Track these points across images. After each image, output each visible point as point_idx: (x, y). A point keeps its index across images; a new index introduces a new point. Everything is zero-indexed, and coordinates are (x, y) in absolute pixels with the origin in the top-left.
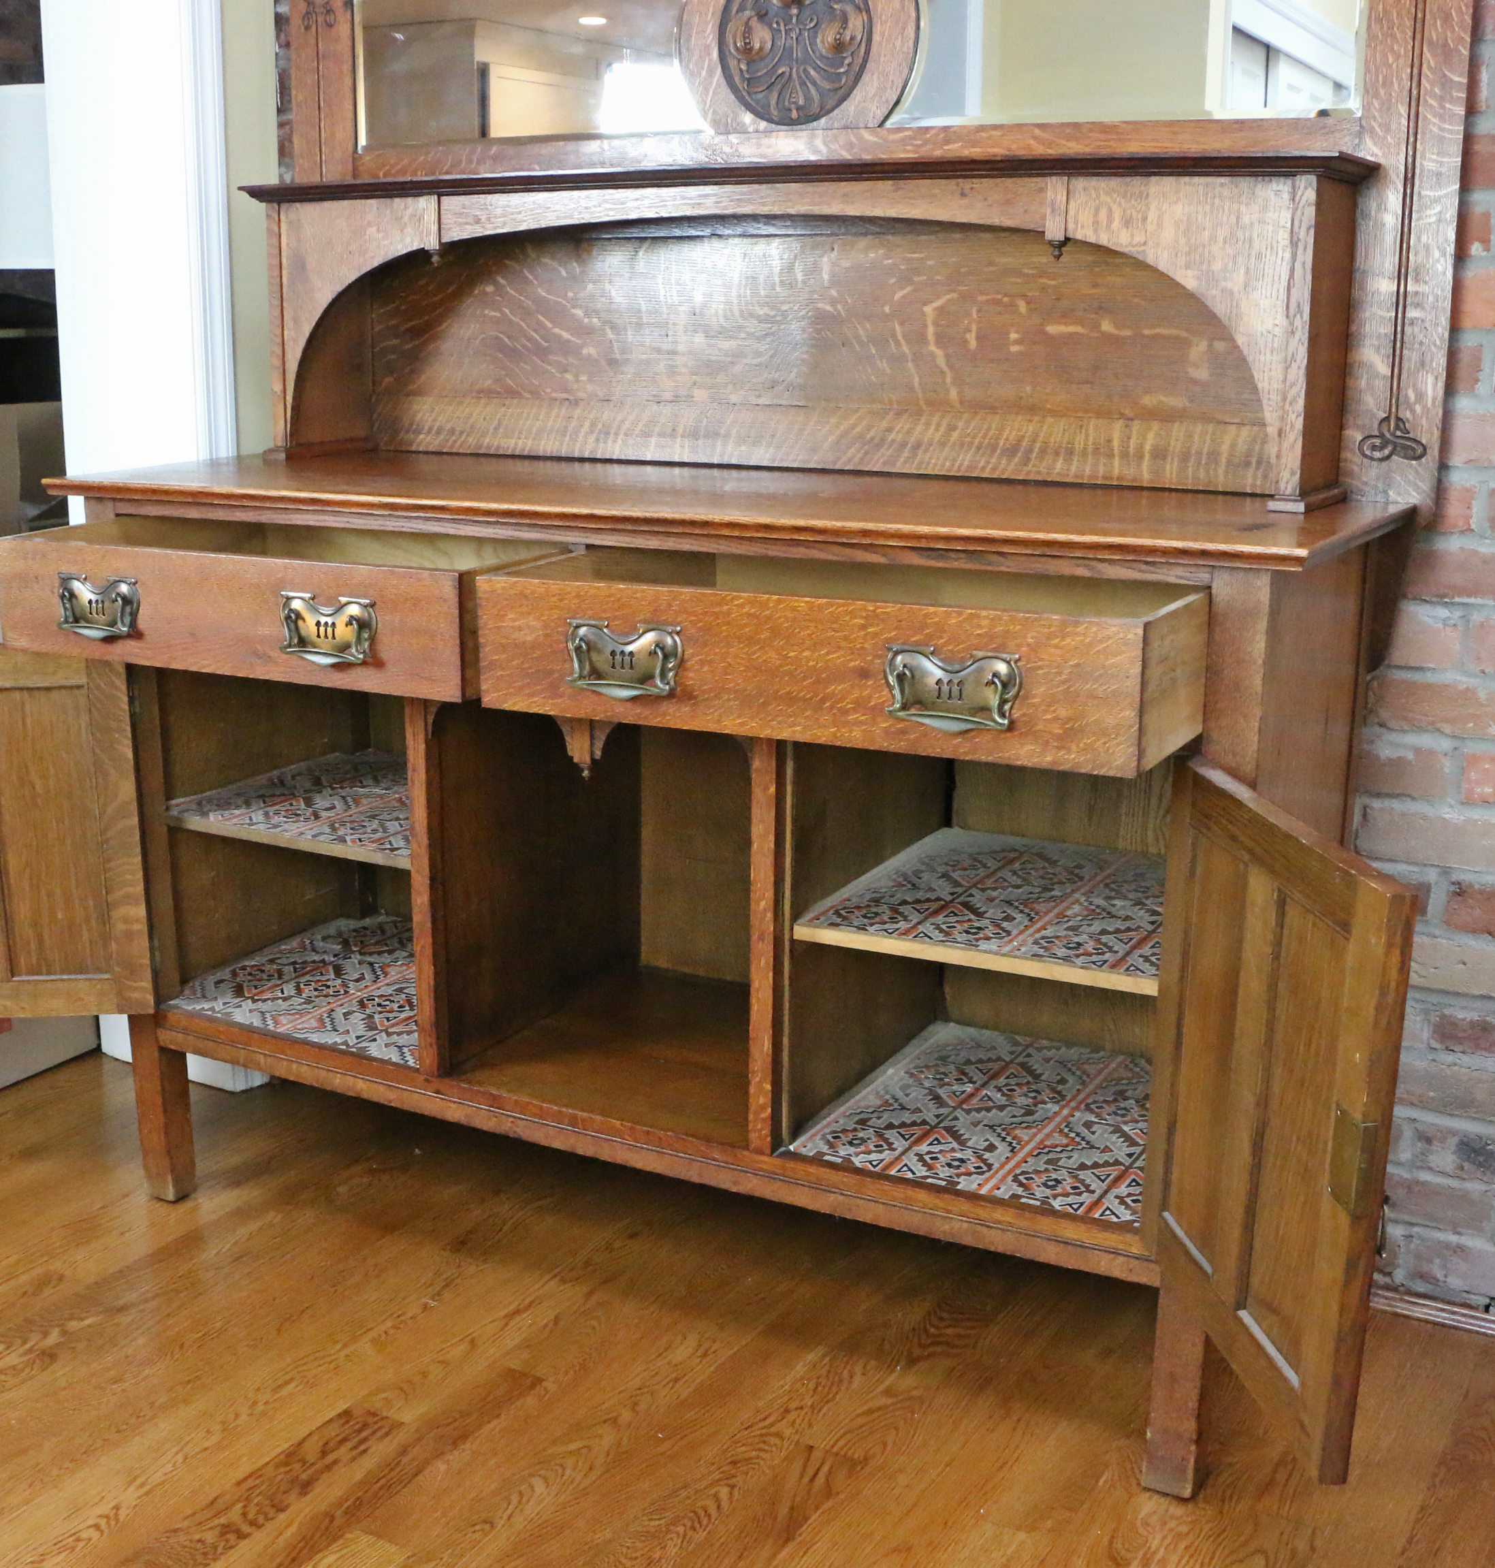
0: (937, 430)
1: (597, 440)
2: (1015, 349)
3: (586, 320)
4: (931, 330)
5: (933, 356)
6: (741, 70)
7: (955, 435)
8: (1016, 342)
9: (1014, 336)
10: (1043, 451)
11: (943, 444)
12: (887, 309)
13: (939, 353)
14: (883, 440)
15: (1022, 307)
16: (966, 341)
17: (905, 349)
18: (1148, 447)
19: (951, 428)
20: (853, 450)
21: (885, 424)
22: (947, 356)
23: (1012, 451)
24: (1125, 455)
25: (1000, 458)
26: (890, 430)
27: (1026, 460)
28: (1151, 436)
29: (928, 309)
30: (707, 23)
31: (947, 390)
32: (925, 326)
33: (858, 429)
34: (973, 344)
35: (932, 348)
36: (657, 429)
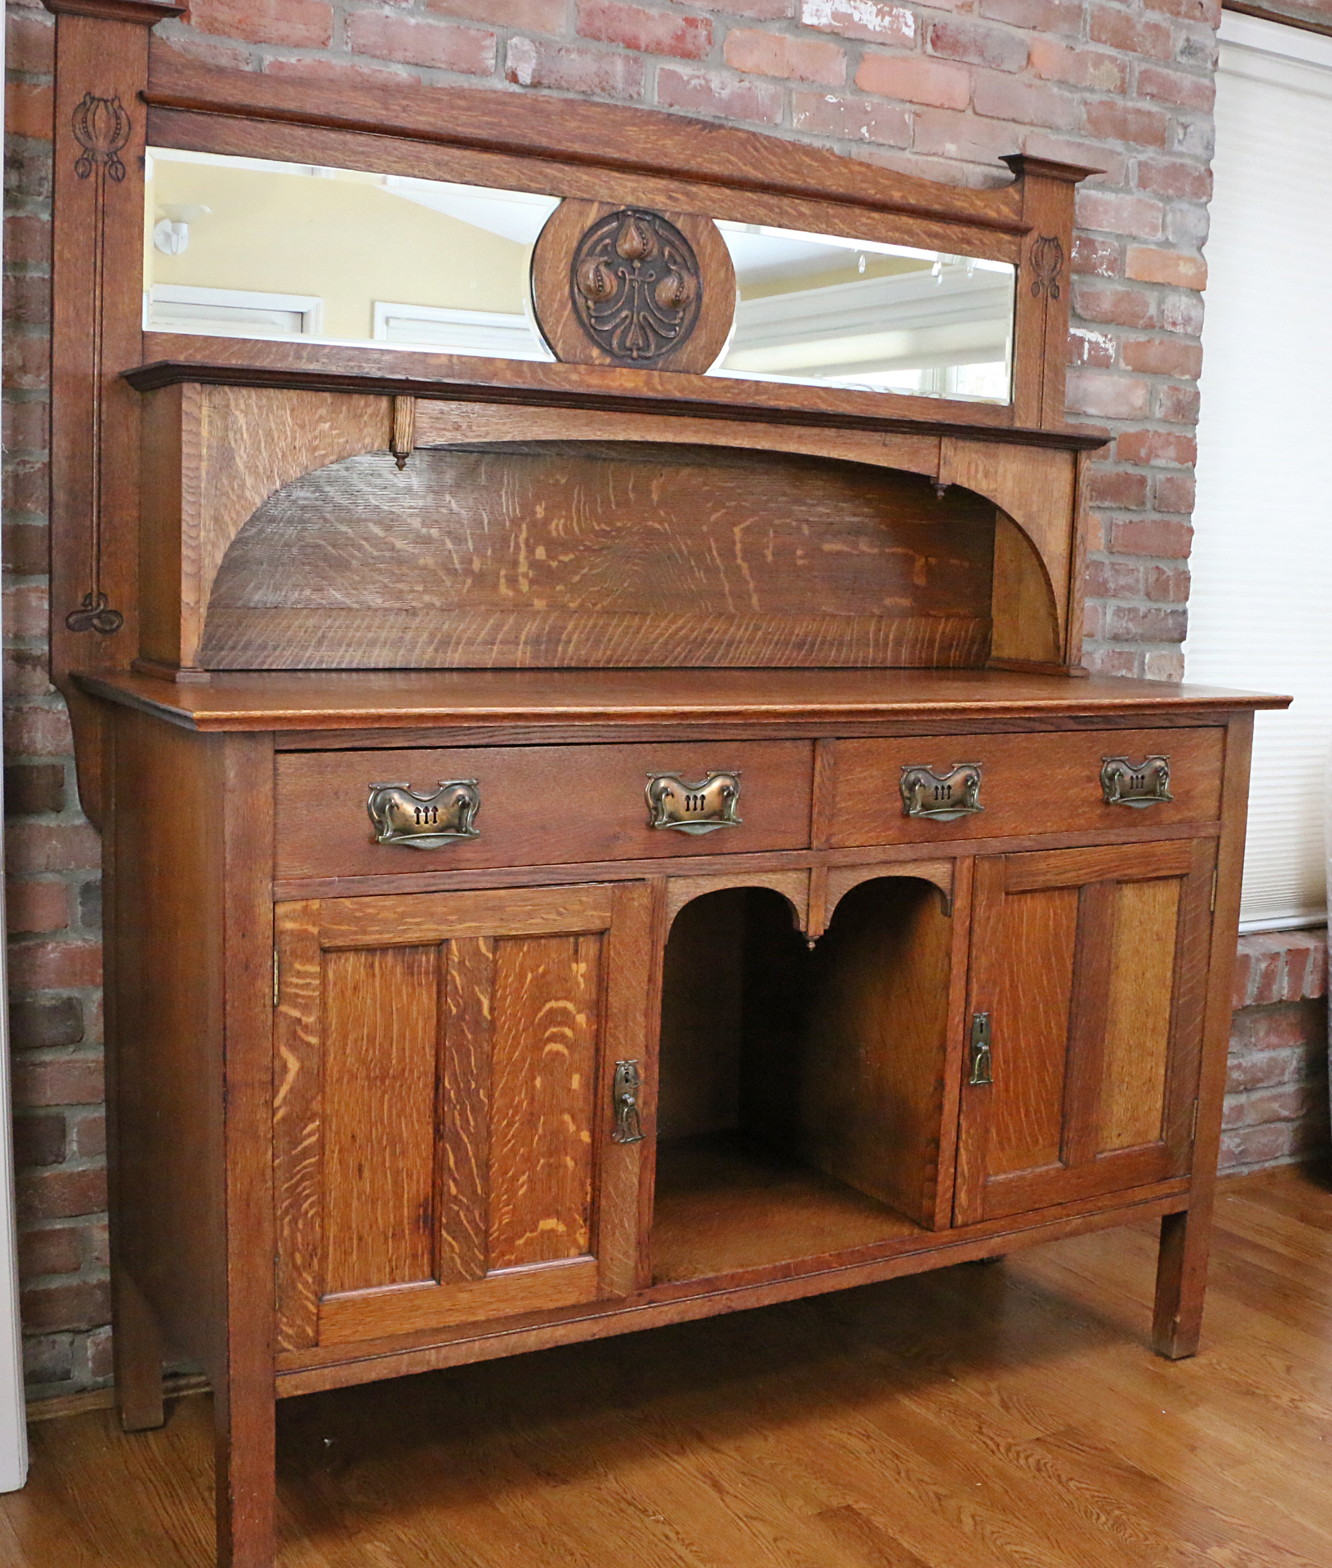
0: (746, 629)
1: (436, 650)
2: (800, 562)
3: (424, 530)
4: (738, 547)
5: (739, 567)
6: (588, 308)
7: (760, 633)
8: (802, 557)
9: (799, 552)
10: (823, 643)
11: (750, 642)
12: (705, 528)
13: (745, 566)
14: (704, 640)
15: (806, 530)
16: (764, 556)
17: (718, 561)
18: (891, 636)
19: (757, 628)
20: (679, 649)
21: (706, 626)
22: (750, 568)
23: (800, 645)
24: (877, 644)
25: (792, 652)
26: (710, 631)
27: (811, 651)
28: (894, 628)
29: (737, 530)
30: (561, 261)
31: (750, 597)
32: (734, 543)
33: (684, 631)
34: (770, 558)
35: (739, 561)
36: (499, 637)
